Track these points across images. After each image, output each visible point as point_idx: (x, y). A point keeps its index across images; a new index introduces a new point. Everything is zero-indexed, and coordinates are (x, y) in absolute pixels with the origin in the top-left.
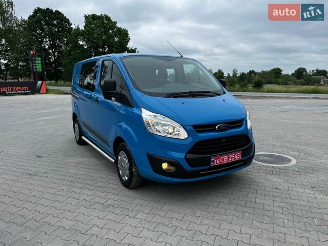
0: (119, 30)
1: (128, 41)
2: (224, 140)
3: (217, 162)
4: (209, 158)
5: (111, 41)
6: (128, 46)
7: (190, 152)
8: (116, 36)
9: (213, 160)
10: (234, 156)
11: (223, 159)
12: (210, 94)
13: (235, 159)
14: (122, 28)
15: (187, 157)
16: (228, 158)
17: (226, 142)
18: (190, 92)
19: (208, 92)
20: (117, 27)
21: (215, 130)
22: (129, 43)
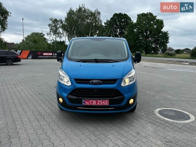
0: (158, 21)
3: (87, 103)
4: (81, 100)
6: (162, 30)
7: (70, 94)
8: (155, 25)
9: (84, 101)
10: (102, 102)
11: (92, 102)
13: (103, 104)
14: (160, 19)
15: (68, 97)
16: (97, 103)
17: (97, 92)
21: (89, 83)
22: (163, 28)
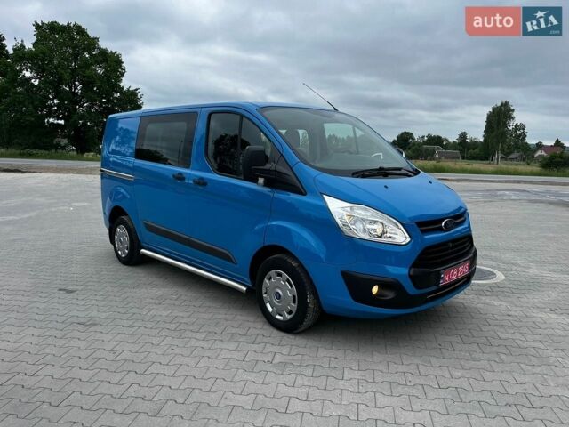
0: (103, 52)
1: (122, 74)
2: (451, 245)
3: (446, 279)
4: (439, 274)
5: (88, 72)
6: (121, 84)
7: (414, 265)
8: (97, 63)
9: (442, 276)
10: (463, 268)
11: (452, 275)
12: (403, 171)
13: (464, 272)
14: (109, 50)
15: (411, 273)
16: (458, 273)
17: (453, 247)
18: (381, 169)
19: (400, 169)
20: (100, 49)
21: (440, 230)
22: (123, 78)
